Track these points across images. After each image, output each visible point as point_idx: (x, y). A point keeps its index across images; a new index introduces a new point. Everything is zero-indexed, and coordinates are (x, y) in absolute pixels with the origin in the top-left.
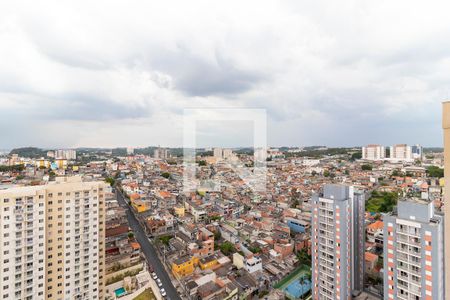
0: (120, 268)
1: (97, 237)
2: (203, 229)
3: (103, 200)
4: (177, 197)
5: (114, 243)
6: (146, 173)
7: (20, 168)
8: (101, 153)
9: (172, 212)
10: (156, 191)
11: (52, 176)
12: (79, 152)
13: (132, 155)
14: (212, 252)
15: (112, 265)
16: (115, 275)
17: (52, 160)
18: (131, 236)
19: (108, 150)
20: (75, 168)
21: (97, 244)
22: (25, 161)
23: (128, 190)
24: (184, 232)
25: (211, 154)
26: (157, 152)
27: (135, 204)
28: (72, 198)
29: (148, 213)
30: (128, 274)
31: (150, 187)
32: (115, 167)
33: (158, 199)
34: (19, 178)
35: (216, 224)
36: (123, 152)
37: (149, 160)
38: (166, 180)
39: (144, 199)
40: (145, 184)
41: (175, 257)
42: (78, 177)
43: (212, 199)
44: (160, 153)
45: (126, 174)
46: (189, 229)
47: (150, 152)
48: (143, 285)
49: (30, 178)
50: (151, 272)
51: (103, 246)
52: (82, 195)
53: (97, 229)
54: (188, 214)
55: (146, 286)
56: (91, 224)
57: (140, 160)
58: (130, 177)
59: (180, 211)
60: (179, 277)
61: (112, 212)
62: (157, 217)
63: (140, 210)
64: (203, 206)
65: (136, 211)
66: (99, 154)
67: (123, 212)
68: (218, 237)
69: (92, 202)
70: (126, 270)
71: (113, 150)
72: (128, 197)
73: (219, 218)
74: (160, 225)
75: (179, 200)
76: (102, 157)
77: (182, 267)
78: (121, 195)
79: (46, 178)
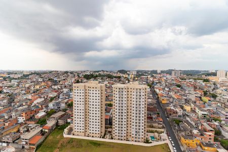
0: (152, 127)
1: (143, 109)
2: (205, 124)
3: (146, 94)
4: (186, 100)
5: (150, 114)
6: (167, 84)
7: (119, 77)
8: (146, 72)
9: (182, 107)
10: (172, 94)
11: (129, 81)
12: (138, 72)
13: (160, 74)
14: (212, 142)
15: (149, 124)
16: (151, 129)
17: (129, 75)
18: (158, 114)
19: (149, 71)
20: (136, 79)
21: (143, 112)
22: (121, 75)
23: (157, 91)
24: (190, 121)
25: (215, 74)
26: (173, 72)
27: (161, 99)
28: (135, 91)
29: (168, 104)
30: (156, 131)
31: (169, 91)
32: (151, 79)
33: (173, 98)
34: (120, 81)
35: (216, 123)
36: (155, 72)
37: (168, 76)
38: (178, 88)
39: (165, 97)
40: (166, 89)
41: (183, 133)
42: (137, 82)
43: (214, 105)
44: (175, 73)
45: (157, 83)
46: (193, 120)
47: (169, 72)
48: (164, 140)
49: (122, 81)
50: (168, 136)
51: (146, 114)
52: (138, 90)
53: (144, 106)
54: (193, 111)
55: (165, 142)
56: (142, 103)
57: (164, 76)
58: (159, 85)
59: (188, 108)
60: (185, 146)
61: (150, 100)
62: (172, 108)
63: (163, 102)
64: (205, 109)
65: (161, 102)
66: (145, 73)
67: (155, 101)
68: (218, 133)
69: (142, 94)
70: (156, 129)
71: (151, 71)
72: (157, 95)
73: (220, 121)
74: (174, 113)
75: (187, 101)
76: (146, 74)
77: (187, 141)
78: (154, 93)
79: (127, 82)
